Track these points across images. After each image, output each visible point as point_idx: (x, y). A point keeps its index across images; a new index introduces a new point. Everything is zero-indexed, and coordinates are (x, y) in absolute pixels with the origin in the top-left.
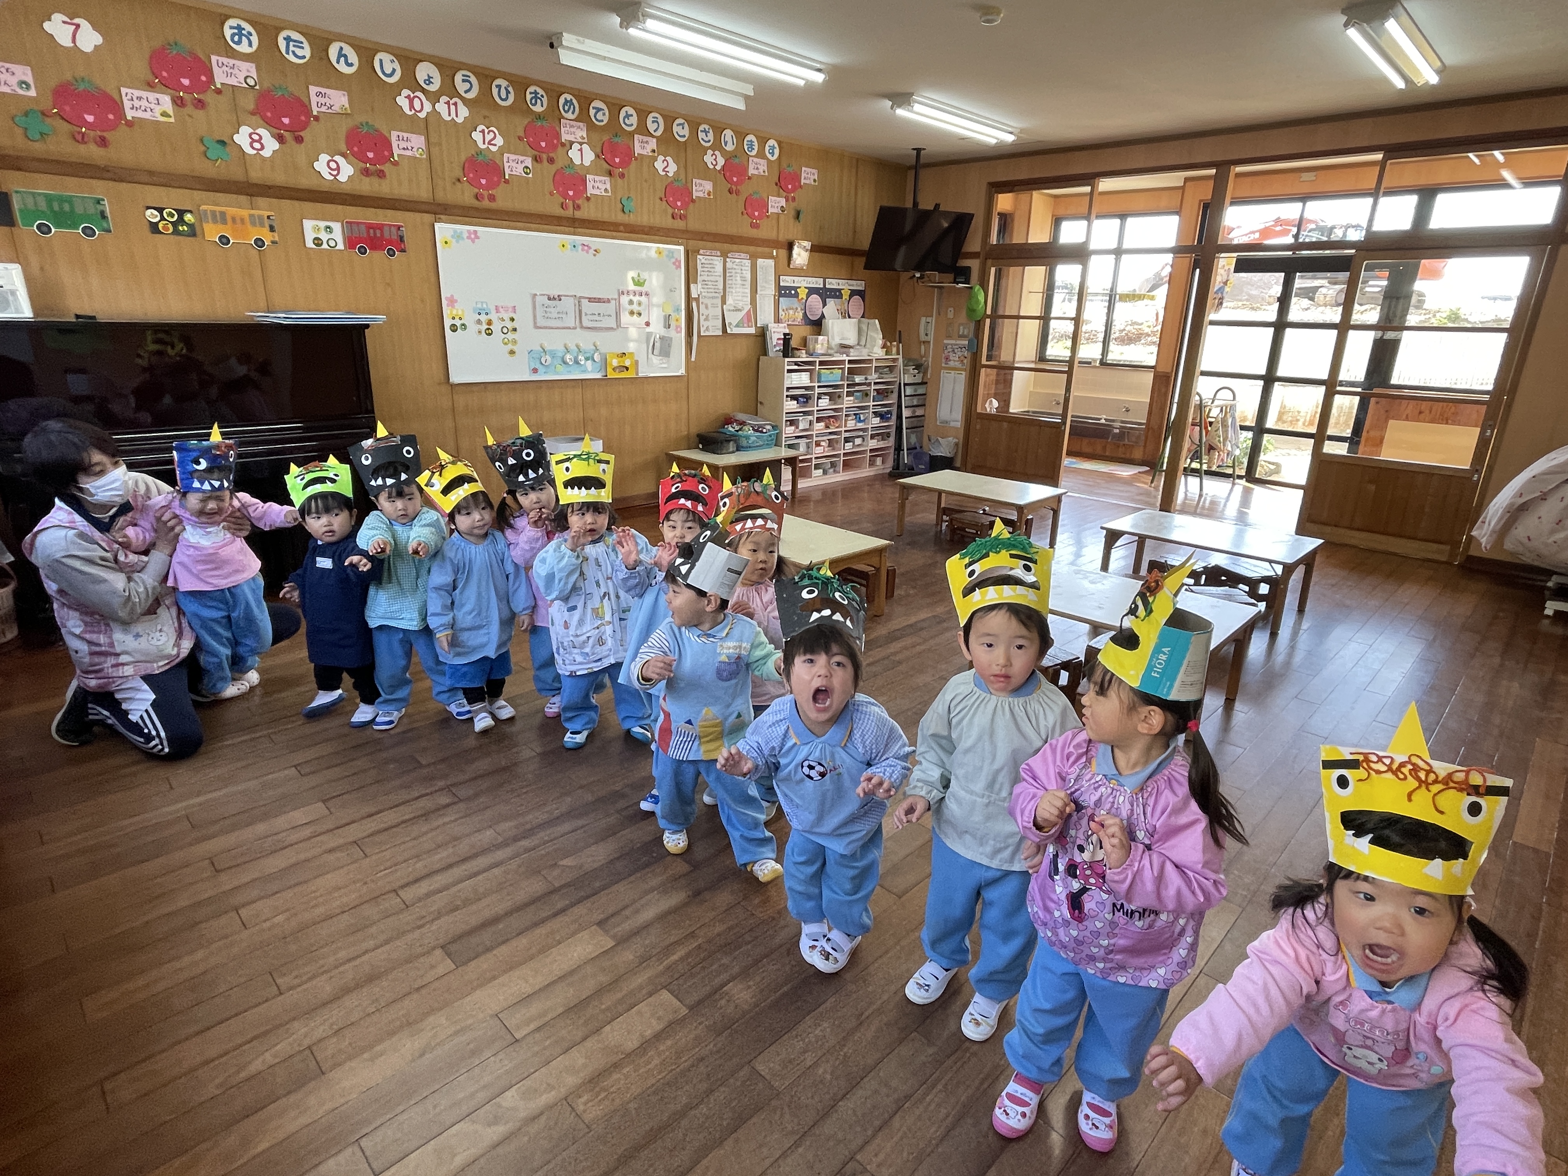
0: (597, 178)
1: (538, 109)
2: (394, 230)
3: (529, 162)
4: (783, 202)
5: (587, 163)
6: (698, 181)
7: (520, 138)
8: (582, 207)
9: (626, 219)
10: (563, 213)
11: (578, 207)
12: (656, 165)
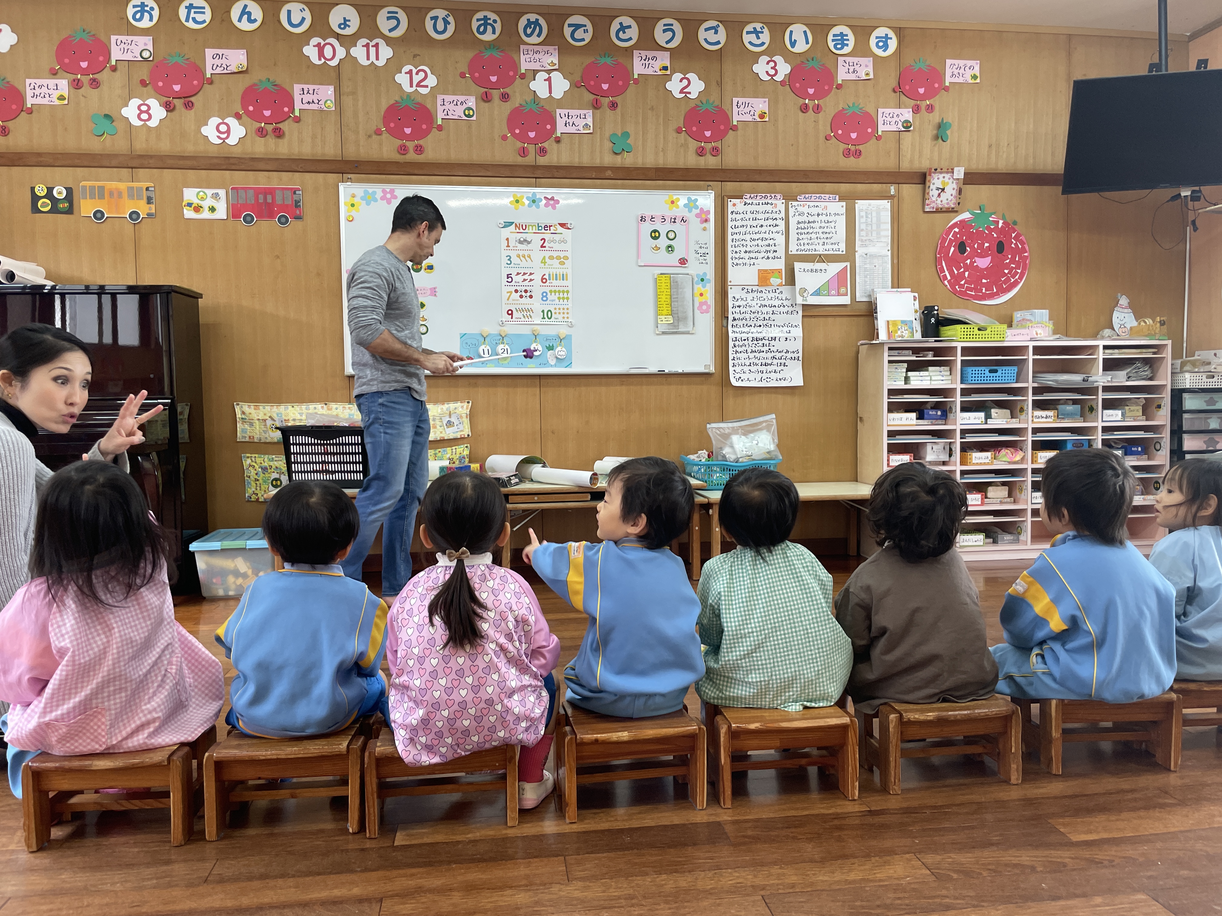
0: (572, 112)
1: (488, 37)
2: (289, 193)
3: (472, 102)
4: (907, 114)
5: (558, 94)
6: (741, 100)
7: (463, 75)
8: (549, 151)
9: (618, 161)
10: (520, 160)
11: (543, 152)
12: (669, 86)
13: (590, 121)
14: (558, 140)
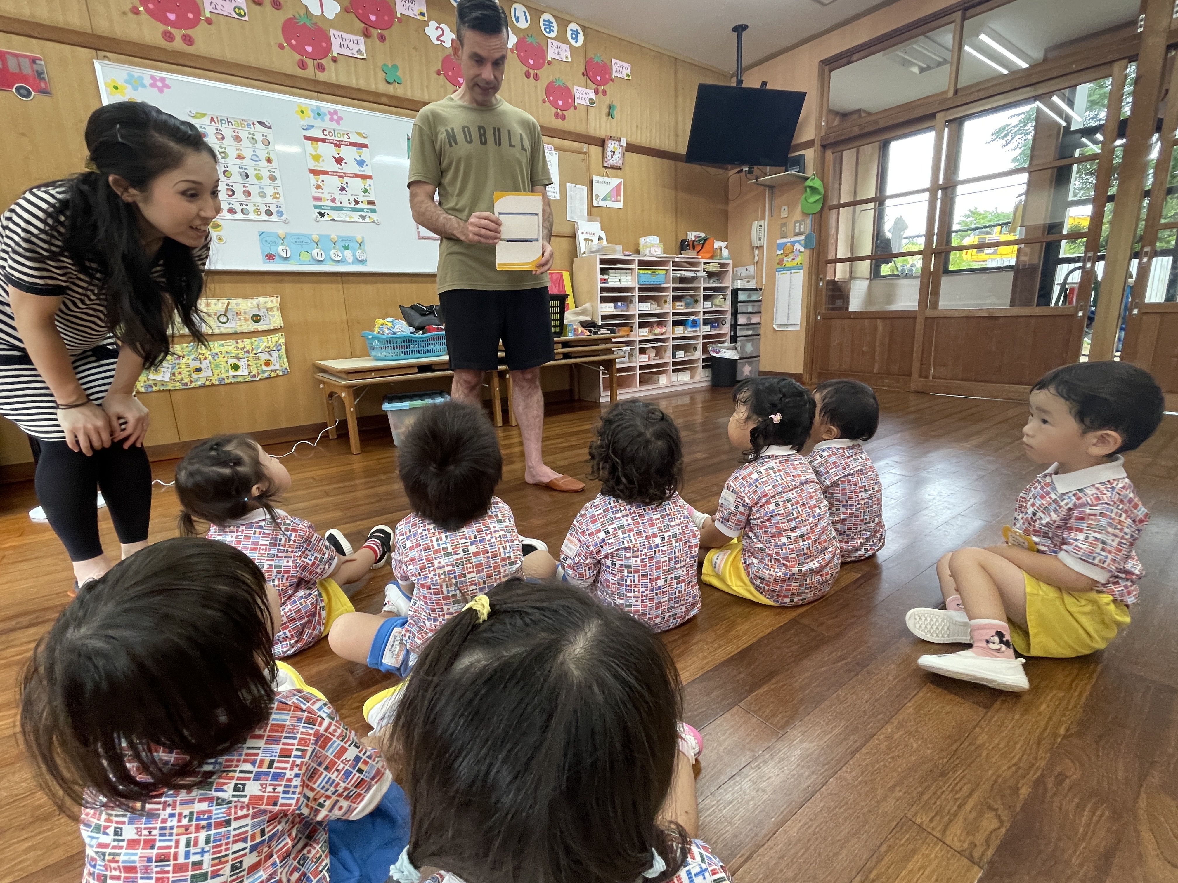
0: (346, 36)
2: (25, 61)
4: (591, 94)
5: (330, 14)
8: (326, 67)
9: (391, 90)
10: (299, 72)
11: (321, 68)
12: (427, 30)
13: (362, 48)
14: (334, 60)
